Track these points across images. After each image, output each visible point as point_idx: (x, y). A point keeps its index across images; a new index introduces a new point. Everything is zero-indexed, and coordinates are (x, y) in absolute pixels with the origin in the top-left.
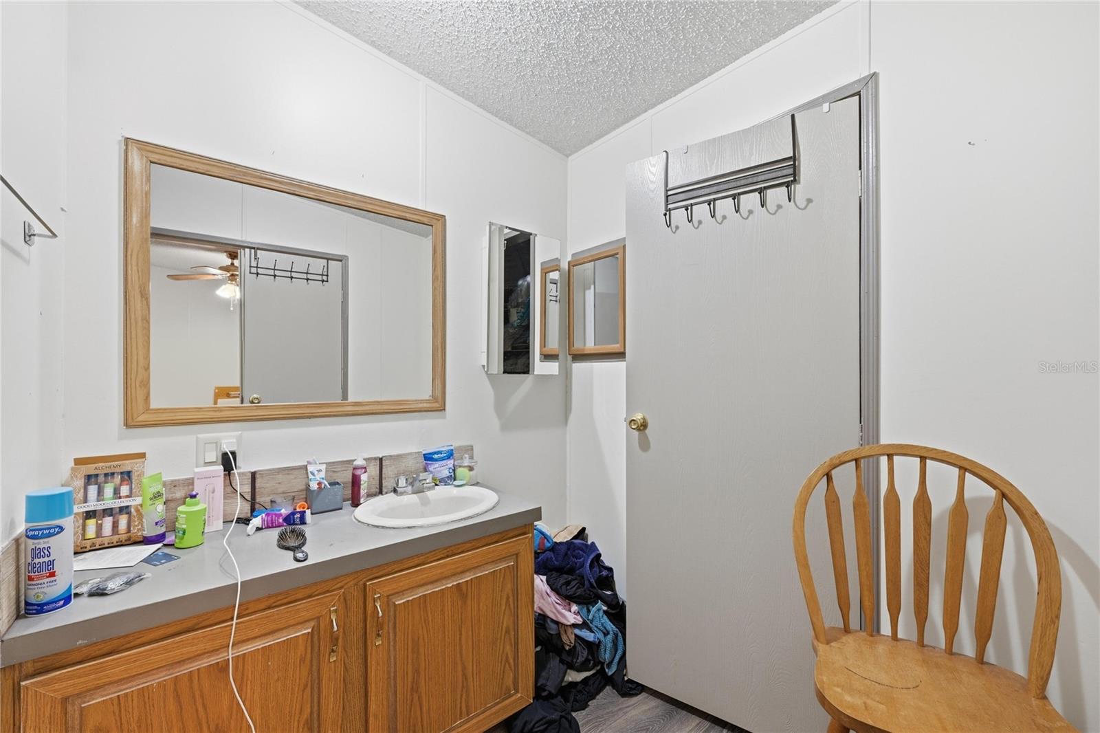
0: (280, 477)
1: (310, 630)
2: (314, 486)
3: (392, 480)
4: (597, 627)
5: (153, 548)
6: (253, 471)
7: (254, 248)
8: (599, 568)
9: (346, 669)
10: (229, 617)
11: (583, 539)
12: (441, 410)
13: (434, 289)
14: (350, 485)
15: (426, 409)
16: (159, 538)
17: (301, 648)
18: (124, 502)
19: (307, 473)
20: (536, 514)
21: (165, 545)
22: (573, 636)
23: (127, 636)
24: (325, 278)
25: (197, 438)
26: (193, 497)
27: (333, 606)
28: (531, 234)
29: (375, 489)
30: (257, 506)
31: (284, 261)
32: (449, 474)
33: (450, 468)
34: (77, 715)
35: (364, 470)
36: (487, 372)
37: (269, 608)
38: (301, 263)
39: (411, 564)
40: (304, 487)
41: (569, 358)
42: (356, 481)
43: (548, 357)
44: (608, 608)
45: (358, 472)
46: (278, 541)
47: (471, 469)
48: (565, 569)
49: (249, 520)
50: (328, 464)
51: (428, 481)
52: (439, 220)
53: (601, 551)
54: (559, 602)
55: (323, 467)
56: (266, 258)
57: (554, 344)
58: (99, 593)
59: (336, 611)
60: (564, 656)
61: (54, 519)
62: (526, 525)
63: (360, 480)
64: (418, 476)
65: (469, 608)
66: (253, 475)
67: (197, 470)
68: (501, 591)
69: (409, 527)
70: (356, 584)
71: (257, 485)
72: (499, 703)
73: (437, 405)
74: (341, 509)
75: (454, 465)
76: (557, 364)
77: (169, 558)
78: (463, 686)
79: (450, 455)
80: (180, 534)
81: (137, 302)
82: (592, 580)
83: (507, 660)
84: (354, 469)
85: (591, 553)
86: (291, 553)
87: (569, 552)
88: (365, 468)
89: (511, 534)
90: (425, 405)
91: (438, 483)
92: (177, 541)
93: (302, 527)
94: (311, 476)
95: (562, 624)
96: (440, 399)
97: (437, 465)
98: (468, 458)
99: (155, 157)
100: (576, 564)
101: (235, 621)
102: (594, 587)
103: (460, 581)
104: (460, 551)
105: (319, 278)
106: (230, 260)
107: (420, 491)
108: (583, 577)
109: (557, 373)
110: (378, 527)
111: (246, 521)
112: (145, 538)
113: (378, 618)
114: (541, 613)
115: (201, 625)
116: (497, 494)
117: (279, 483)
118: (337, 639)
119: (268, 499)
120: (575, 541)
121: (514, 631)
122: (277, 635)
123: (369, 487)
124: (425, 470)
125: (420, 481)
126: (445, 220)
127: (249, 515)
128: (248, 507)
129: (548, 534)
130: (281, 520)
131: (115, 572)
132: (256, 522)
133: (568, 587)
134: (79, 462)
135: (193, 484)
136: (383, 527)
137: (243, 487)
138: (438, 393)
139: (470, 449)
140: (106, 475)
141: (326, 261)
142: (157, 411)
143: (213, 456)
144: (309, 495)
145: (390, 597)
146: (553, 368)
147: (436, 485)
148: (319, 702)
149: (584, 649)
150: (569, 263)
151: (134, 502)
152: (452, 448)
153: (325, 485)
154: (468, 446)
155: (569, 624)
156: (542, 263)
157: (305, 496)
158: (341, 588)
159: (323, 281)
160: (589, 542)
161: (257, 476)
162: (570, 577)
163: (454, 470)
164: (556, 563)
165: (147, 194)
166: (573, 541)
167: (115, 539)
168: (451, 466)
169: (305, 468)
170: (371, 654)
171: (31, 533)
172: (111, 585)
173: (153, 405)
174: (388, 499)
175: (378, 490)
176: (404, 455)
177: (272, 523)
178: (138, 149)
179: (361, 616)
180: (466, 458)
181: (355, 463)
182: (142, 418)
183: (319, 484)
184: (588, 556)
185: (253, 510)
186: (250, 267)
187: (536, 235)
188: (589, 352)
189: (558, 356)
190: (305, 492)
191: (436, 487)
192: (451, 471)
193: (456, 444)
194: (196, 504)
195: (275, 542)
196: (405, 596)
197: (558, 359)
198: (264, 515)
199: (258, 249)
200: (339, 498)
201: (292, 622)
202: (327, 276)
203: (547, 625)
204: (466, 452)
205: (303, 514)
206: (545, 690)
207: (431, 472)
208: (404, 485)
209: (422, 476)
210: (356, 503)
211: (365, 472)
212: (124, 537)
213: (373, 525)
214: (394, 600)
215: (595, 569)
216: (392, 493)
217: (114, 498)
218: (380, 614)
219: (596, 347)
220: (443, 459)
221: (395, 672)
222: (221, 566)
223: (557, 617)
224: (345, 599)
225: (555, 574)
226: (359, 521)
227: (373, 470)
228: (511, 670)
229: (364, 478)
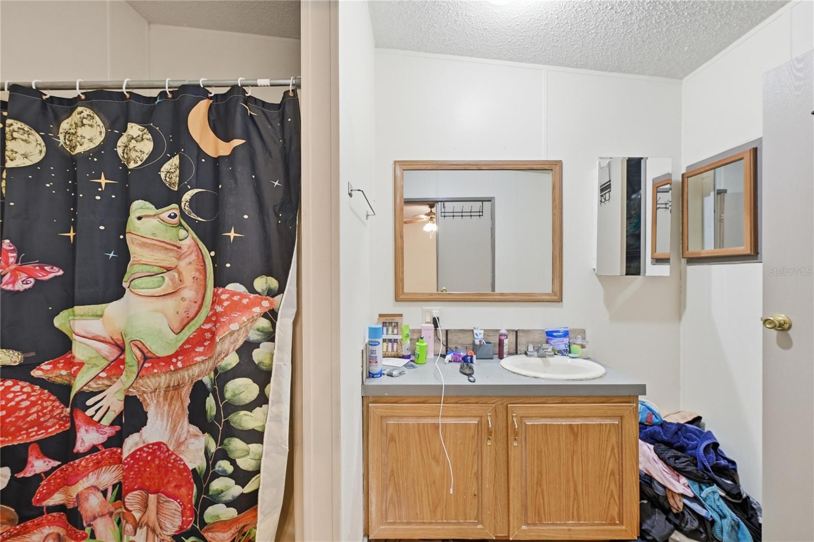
0: (460, 335)
1: (477, 422)
2: (477, 342)
3: (524, 347)
4: (711, 507)
5: (407, 361)
6: (447, 329)
7: (442, 201)
8: (716, 456)
9: (496, 453)
10: (439, 402)
11: (698, 426)
12: (559, 302)
13: (554, 215)
14: (497, 345)
15: (548, 300)
16: (408, 357)
17: (472, 431)
18: (395, 337)
19: (473, 335)
20: (642, 389)
21: (411, 361)
22: (682, 504)
23: (401, 397)
24: (481, 214)
25: (422, 309)
26: (422, 338)
27: (489, 412)
28: (642, 158)
29: (513, 350)
30: (449, 349)
31: (458, 206)
32: (565, 348)
33: (566, 344)
34: (385, 425)
35: (506, 337)
36: (596, 274)
37: (457, 403)
38: (467, 206)
39: (536, 401)
40: (471, 342)
41: (684, 261)
42: (501, 343)
43: (659, 261)
44: (727, 494)
45: (502, 338)
46: (460, 369)
47: (583, 347)
48: (675, 445)
49: (445, 356)
50: (485, 330)
51: (549, 350)
52: (557, 165)
53: (719, 441)
54: (666, 470)
55: (482, 332)
56: (449, 206)
57: (664, 248)
58: (390, 375)
59: (490, 416)
60: (671, 517)
61: (376, 338)
62: (630, 396)
63: (503, 343)
64: (542, 346)
65: (580, 444)
66: (447, 331)
67: (423, 325)
68: (607, 441)
69: (535, 377)
70: (502, 404)
71: (449, 337)
72: (604, 525)
73: (557, 297)
74: (492, 359)
75: (569, 342)
76: (669, 266)
77: (413, 367)
78: (574, 499)
79: (566, 334)
80: (417, 356)
81: (399, 240)
82: (706, 464)
83: (612, 495)
84: (500, 335)
85: (707, 439)
86: (467, 377)
87: (679, 433)
88: (507, 336)
89: (616, 400)
90: (547, 297)
91: (556, 353)
92: (416, 359)
93: (472, 364)
94: (475, 336)
95: (670, 490)
96: (558, 293)
97: (556, 340)
98: (580, 338)
99: (405, 167)
100: (688, 445)
101: (442, 405)
102: (708, 471)
103: (573, 423)
104: (572, 401)
105: (478, 214)
106: (430, 209)
107: (542, 356)
108: (696, 459)
109: (669, 275)
110: (515, 373)
111: (444, 356)
112: (403, 355)
113: (515, 428)
114: (646, 472)
115: (428, 402)
116: (605, 368)
117: (459, 338)
118: (491, 432)
119: (454, 346)
120: (688, 425)
121: (619, 476)
122: (461, 419)
123: (509, 348)
124: (547, 342)
125: (543, 349)
126: (562, 163)
127: (445, 353)
128: (444, 349)
129: (657, 412)
130: (461, 359)
131: (395, 368)
132: (449, 357)
133: (677, 461)
134: (381, 316)
135: (421, 332)
136: (518, 374)
137: (442, 337)
138: (557, 289)
139: (583, 332)
140: (389, 323)
141: (481, 202)
142: (407, 294)
143: (429, 319)
144: (475, 348)
145: (523, 418)
146: (664, 270)
147: (555, 354)
148: (482, 466)
149: (694, 520)
150: (683, 175)
151: (399, 337)
152: (567, 329)
153: (483, 343)
154: (581, 330)
155: (677, 492)
156: (654, 180)
157: (472, 348)
158: (494, 403)
159: (480, 216)
160: (706, 430)
161: (449, 332)
162: (680, 454)
163: (569, 346)
164: (664, 437)
165: (402, 186)
166: (686, 424)
167: (393, 353)
168: (567, 342)
169: (472, 331)
170: (511, 450)
171: (370, 343)
172: (395, 373)
173: (405, 291)
174: (521, 358)
175: (515, 351)
176: (532, 330)
177: (456, 359)
178: (399, 165)
179: (505, 424)
180: (579, 338)
181: (500, 331)
182: (401, 297)
183: (480, 341)
184: (702, 442)
185: (447, 351)
186: (441, 212)
187: (647, 158)
188: (705, 255)
189: (669, 259)
190: (472, 346)
191: (555, 356)
192: (567, 346)
193: (570, 326)
194: (423, 342)
195: (459, 370)
196: (532, 421)
197: (669, 262)
198: (452, 354)
199: (445, 201)
200: (491, 353)
201: (468, 414)
202: (482, 212)
203: (653, 485)
204: (579, 333)
205: (472, 357)
206: (650, 535)
207: (551, 345)
208: (532, 350)
209: (545, 346)
210: (501, 357)
211: (507, 338)
212: (396, 353)
213: (511, 371)
214: (525, 421)
215: (711, 455)
216: (524, 355)
217: (392, 334)
218: (516, 427)
219: (716, 250)
220: (560, 336)
221: (526, 467)
222: (435, 375)
223: (664, 482)
224: (495, 411)
225: (663, 446)
226: (503, 368)
227: (512, 337)
228: (616, 505)
229: (506, 341)
